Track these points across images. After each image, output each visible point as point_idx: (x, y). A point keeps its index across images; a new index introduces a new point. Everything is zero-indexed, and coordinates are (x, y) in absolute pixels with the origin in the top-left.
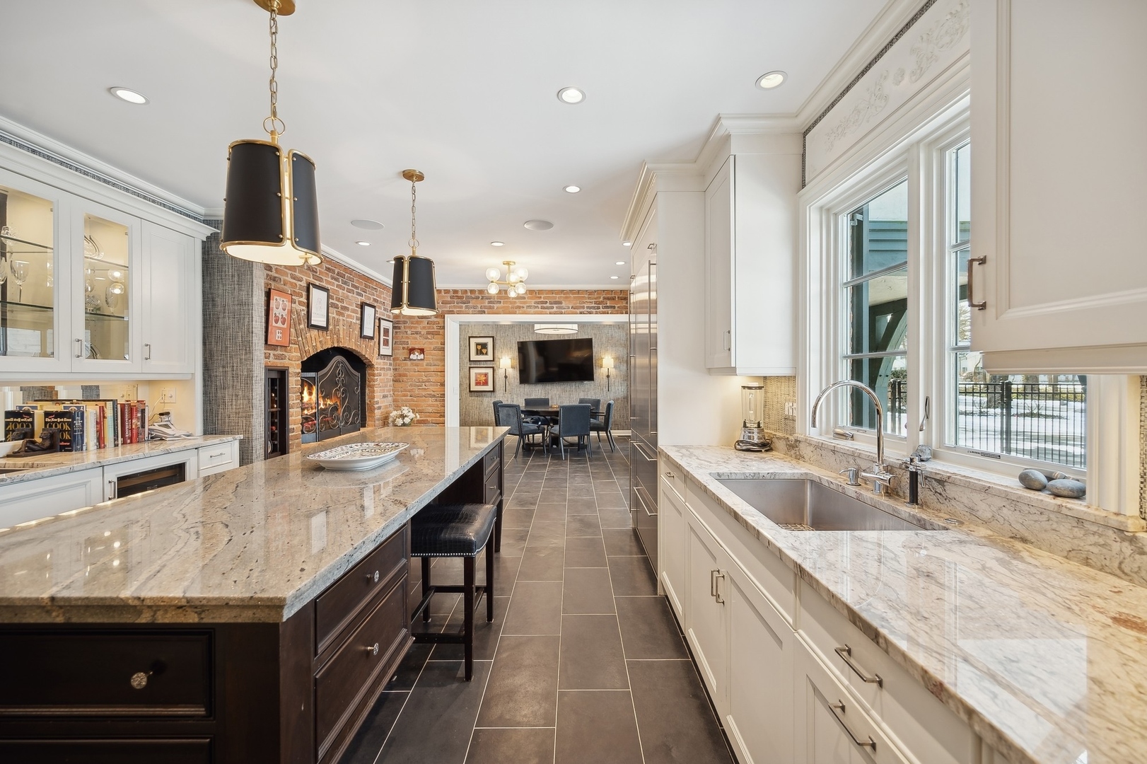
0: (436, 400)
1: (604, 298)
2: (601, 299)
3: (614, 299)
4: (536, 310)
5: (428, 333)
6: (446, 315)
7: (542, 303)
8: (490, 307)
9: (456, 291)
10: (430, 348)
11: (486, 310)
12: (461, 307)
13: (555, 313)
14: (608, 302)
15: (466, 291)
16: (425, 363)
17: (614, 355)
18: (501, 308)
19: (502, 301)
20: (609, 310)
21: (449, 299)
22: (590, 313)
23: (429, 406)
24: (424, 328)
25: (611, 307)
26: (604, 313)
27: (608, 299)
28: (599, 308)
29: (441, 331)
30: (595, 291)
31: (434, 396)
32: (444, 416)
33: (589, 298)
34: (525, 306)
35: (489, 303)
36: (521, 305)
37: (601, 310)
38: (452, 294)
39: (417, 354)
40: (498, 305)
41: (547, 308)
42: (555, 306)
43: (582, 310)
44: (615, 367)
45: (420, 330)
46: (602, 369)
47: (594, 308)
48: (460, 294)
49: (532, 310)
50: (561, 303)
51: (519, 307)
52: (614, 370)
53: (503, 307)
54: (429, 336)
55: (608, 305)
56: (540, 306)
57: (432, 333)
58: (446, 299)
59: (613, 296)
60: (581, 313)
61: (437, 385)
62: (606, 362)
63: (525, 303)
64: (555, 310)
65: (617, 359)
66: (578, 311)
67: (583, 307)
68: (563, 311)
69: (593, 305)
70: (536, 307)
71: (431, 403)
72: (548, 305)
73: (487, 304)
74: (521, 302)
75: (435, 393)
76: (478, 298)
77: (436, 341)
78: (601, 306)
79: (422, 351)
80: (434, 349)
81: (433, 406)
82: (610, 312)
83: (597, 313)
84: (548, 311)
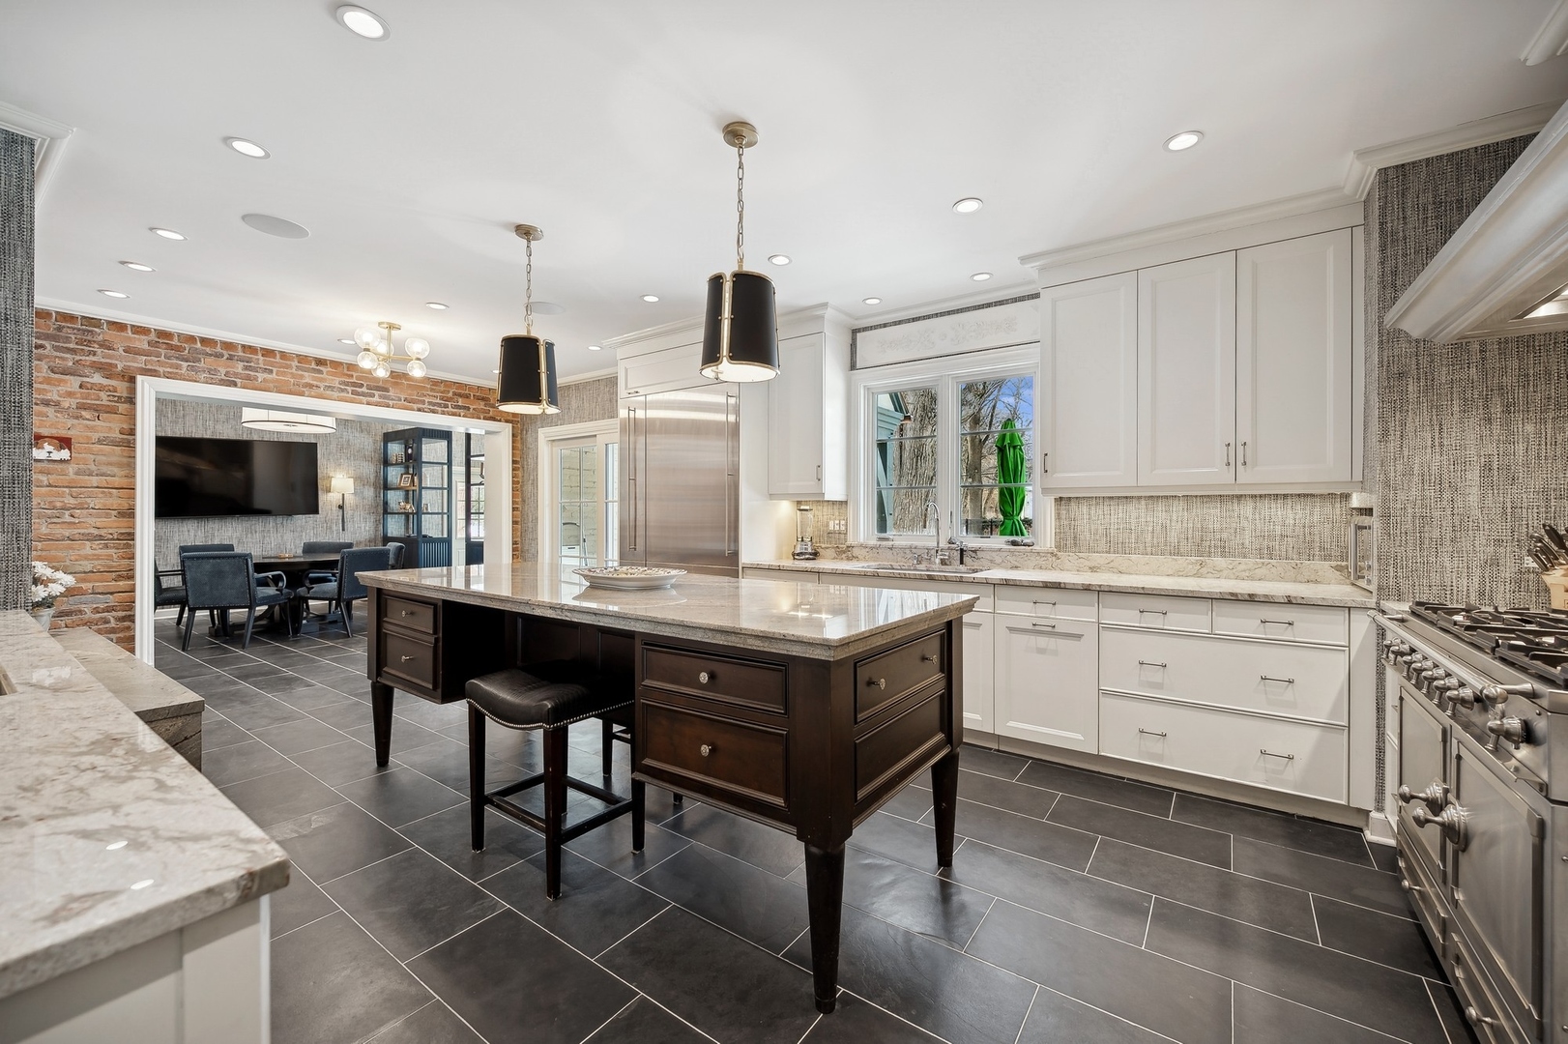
0: (106, 547)
1: (455, 394)
2: (450, 395)
3: (467, 397)
4: (342, 394)
5: (82, 407)
6: (139, 378)
7: (354, 385)
8: (248, 378)
9: (164, 334)
10: (89, 438)
11: (238, 381)
12: (178, 367)
13: (377, 404)
14: (460, 400)
15: (191, 339)
16: (71, 469)
17: (352, 472)
18: (273, 381)
19: (275, 370)
20: (462, 413)
21: (146, 346)
22: (433, 412)
23: (86, 558)
24: (70, 394)
25: (465, 408)
26: (454, 414)
27: (460, 395)
28: (446, 406)
29: (122, 407)
30: (442, 382)
31: (101, 538)
32: (132, 577)
33: (432, 390)
34: (321, 385)
35: (246, 368)
36: (315, 383)
37: (450, 409)
38: (153, 336)
39: (50, 448)
40: (266, 375)
41: (363, 394)
42: (377, 393)
43: (421, 406)
44: (355, 493)
45: (56, 397)
46: (330, 494)
47: (439, 405)
48: (175, 342)
49: (336, 394)
50: (387, 390)
51: (311, 386)
52: (352, 497)
53: (277, 381)
54: (85, 414)
55: (460, 404)
56: (350, 389)
57: (96, 409)
58: (137, 345)
59: (467, 392)
60: (419, 410)
61: (108, 516)
62: (340, 483)
63: (322, 380)
64: (376, 399)
65: (359, 480)
66: (415, 406)
67: (423, 402)
68: (391, 403)
69: (438, 401)
70: (343, 390)
71: (90, 552)
72: (364, 389)
73: (240, 370)
74: (314, 379)
75: (102, 532)
76: (219, 356)
77: (111, 427)
78: (449, 404)
79: (65, 442)
80: (100, 442)
81: (98, 557)
82: (462, 414)
83: (443, 413)
84: (364, 399)
